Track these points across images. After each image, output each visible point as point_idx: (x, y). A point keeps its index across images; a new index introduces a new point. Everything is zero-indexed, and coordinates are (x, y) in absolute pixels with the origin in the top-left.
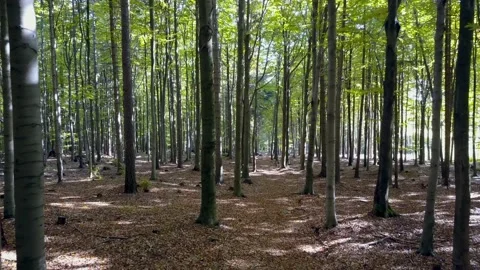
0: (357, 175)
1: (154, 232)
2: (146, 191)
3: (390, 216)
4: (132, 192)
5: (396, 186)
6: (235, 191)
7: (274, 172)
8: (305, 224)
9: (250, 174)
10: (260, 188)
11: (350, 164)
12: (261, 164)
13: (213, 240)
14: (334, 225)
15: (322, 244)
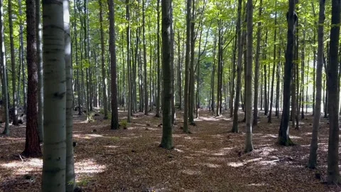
0: (270, 121)
1: (133, 151)
2: (125, 128)
3: (290, 145)
4: (116, 129)
5: (297, 128)
6: (184, 130)
7: (211, 119)
8: (232, 150)
9: (195, 120)
10: (201, 128)
11: (266, 114)
12: (202, 114)
13: (171, 157)
14: (251, 150)
15: (242, 161)
